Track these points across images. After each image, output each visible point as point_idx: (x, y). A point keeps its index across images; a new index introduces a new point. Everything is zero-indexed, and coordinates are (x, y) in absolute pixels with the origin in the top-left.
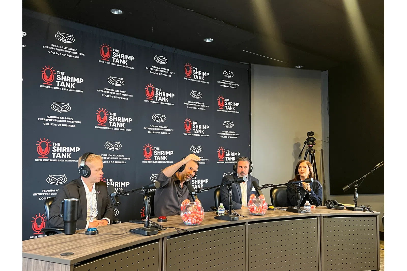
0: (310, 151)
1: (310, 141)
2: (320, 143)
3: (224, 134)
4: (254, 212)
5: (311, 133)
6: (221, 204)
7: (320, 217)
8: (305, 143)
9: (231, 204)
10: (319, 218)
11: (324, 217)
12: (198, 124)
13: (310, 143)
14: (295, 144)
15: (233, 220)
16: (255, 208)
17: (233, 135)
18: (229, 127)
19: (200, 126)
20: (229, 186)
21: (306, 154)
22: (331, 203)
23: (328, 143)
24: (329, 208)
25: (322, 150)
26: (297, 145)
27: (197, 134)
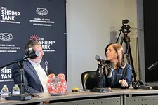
0: (124, 39)
1: (125, 28)
2: (136, 31)
3: (37, 21)
4: (52, 92)
5: (126, 21)
6: (16, 85)
7: (123, 95)
8: (121, 31)
9: (23, 82)
10: (122, 97)
11: (128, 96)
12: (8, 10)
13: (125, 30)
14: (112, 33)
15: (24, 100)
16: (53, 88)
17: (48, 23)
18: (42, 14)
19: (10, 13)
20: (20, 63)
21: (122, 42)
22: (137, 84)
23: (143, 31)
24: (135, 88)
25: (137, 38)
26: (113, 33)
27: (6, 20)
